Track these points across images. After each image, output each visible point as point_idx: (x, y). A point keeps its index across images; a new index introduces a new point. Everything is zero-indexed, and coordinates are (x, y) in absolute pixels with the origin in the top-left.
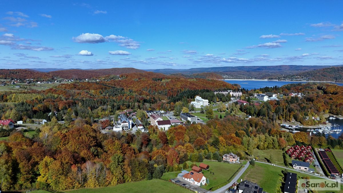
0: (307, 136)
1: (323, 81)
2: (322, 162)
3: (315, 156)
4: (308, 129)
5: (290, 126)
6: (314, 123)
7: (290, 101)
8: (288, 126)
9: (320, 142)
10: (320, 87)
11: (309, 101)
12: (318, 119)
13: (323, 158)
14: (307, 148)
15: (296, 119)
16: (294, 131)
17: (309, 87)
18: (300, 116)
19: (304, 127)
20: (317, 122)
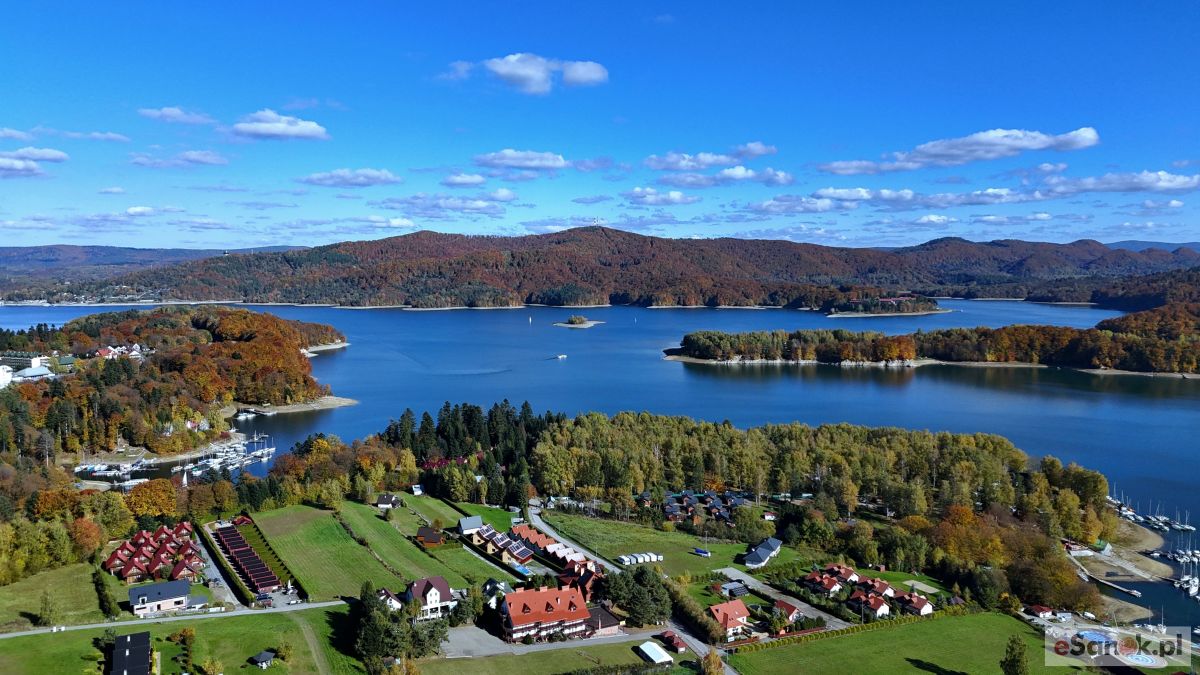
0: (173, 490)
1: (207, 299)
2: (229, 563)
3: (204, 552)
4: (176, 464)
5: (110, 468)
6: (191, 440)
7: (103, 378)
8: (104, 467)
9: (217, 502)
10: (201, 321)
11: (171, 371)
12: (205, 425)
13: (231, 551)
14: (176, 532)
15: (131, 438)
16: (127, 483)
17: (163, 323)
18: (146, 424)
19: (162, 460)
20: (202, 436)
